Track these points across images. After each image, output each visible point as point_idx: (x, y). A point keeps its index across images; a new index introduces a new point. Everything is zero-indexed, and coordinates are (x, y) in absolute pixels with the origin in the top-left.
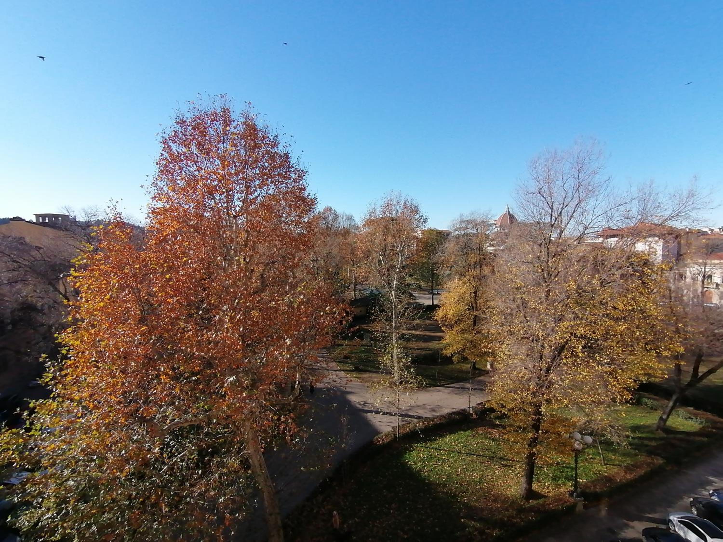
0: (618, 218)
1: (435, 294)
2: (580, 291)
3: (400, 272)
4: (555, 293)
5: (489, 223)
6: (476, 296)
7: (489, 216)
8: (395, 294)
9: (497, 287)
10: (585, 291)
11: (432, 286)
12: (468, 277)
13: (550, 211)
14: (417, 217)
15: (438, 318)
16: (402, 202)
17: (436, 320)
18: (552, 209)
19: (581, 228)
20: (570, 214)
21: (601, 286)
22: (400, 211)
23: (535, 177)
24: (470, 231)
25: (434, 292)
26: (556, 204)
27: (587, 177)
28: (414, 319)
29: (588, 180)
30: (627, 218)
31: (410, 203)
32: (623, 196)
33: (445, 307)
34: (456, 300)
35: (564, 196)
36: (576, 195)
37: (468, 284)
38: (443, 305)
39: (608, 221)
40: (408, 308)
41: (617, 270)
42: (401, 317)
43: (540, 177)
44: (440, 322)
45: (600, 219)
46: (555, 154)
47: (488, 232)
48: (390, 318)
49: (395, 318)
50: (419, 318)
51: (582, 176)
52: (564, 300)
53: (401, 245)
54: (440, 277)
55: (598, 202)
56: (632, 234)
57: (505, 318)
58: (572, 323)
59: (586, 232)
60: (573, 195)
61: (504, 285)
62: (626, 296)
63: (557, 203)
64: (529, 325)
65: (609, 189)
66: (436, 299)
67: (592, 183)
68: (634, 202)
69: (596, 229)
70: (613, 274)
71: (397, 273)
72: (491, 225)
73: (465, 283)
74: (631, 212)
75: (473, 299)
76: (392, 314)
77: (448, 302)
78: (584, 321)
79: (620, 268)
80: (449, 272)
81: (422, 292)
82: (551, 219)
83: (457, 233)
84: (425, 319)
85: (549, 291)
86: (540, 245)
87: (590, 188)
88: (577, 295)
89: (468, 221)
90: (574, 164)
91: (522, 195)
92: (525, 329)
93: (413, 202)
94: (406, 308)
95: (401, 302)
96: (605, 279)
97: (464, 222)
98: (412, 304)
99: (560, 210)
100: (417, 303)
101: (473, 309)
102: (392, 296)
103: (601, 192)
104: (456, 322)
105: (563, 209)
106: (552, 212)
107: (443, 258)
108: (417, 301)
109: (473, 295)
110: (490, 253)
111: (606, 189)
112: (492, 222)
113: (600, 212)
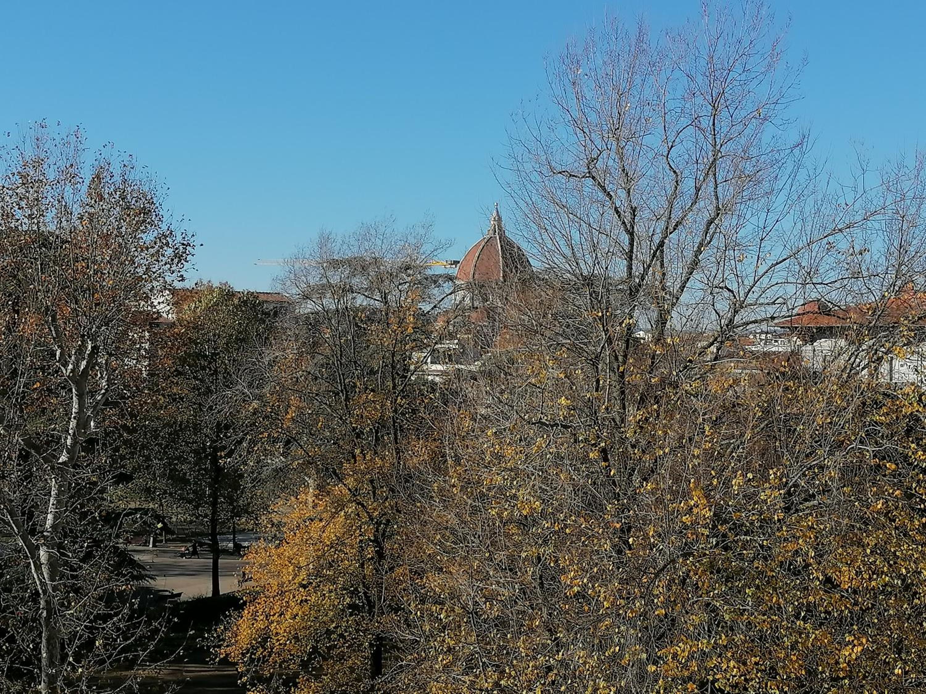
0: (833, 276)
1: (226, 552)
2: (722, 528)
3: (74, 463)
4: (646, 537)
5: (429, 272)
6: (380, 555)
7: (427, 248)
8: (50, 557)
9: (452, 519)
10: (737, 528)
11: (214, 521)
12: (350, 482)
13: (625, 238)
14: (148, 237)
15: (234, 653)
16: (87, 175)
17: (225, 662)
18: (631, 234)
19: (723, 306)
20: (689, 255)
21: (787, 509)
22: (77, 210)
23: (576, 114)
24: (360, 301)
25: (223, 545)
26: (644, 214)
27: (739, 128)
28: (130, 664)
29: (743, 141)
30: (856, 275)
31: (118, 179)
32: (841, 201)
33: (261, 606)
34: (303, 574)
35: (670, 192)
36: (708, 189)
37: (351, 508)
38: (254, 596)
39: (804, 284)
40: (105, 618)
41: (831, 453)
42: (78, 657)
43: (593, 117)
44: (241, 669)
45: (779, 274)
46: (640, 40)
47: (426, 307)
48: (28, 662)
49: (51, 664)
50: (154, 657)
51: (723, 125)
52: (673, 561)
53: (80, 351)
54: (246, 483)
55: (772, 217)
56: (874, 331)
57: (482, 638)
58: (703, 644)
59: (737, 319)
60: (698, 190)
61: (475, 511)
62: (860, 544)
63: (646, 214)
64: (561, 662)
65: (802, 175)
66: (231, 570)
67: (753, 151)
68: (874, 224)
69: (771, 310)
70: (822, 468)
71: (60, 470)
72: (435, 280)
73: (340, 505)
74: (867, 256)
75: (369, 569)
76: (37, 648)
77: (274, 582)
78: (739, 638)
79: (840, 445)
80: (278, 461)
81: (172, 547)
82: (630, 267)
83: (309, 307)
84: (179, 660)
85: (626, 530)
86: (595, 361)
87: (749, 169)
88: (714, 541)
89: (349, 262)
90: (700, 79)
91: (535, 177)
92: (552, 676)
93: (131, 177)
94: (98, 617)
95: (77, 591)
96: (796, 485)
97: (335, 264)
98: (122, 597)
99: (657, 239)
100: (148, 590)
101: (371, 606)
102: (38, 567)
103: (780, 184)
104: (304, 665)
105: (666, 234)
106: (632, 244)
107: (255, 404)
108: (145, 583)
109: (370, 552)
110: (433, 386)
111: (794, 175)
112: (438, 269)
113: (778, 252)
